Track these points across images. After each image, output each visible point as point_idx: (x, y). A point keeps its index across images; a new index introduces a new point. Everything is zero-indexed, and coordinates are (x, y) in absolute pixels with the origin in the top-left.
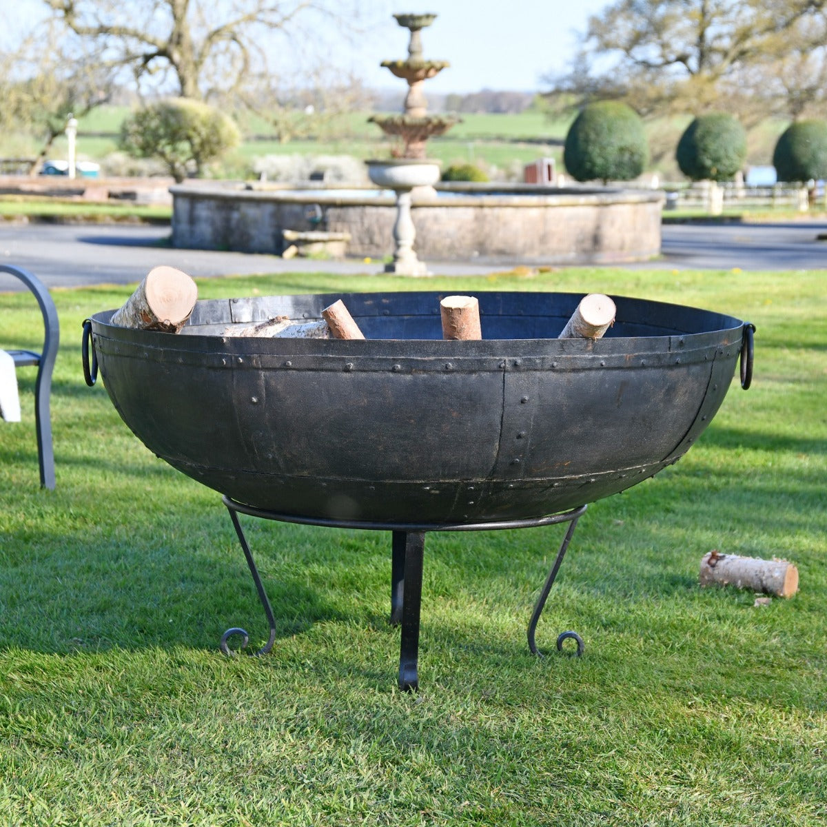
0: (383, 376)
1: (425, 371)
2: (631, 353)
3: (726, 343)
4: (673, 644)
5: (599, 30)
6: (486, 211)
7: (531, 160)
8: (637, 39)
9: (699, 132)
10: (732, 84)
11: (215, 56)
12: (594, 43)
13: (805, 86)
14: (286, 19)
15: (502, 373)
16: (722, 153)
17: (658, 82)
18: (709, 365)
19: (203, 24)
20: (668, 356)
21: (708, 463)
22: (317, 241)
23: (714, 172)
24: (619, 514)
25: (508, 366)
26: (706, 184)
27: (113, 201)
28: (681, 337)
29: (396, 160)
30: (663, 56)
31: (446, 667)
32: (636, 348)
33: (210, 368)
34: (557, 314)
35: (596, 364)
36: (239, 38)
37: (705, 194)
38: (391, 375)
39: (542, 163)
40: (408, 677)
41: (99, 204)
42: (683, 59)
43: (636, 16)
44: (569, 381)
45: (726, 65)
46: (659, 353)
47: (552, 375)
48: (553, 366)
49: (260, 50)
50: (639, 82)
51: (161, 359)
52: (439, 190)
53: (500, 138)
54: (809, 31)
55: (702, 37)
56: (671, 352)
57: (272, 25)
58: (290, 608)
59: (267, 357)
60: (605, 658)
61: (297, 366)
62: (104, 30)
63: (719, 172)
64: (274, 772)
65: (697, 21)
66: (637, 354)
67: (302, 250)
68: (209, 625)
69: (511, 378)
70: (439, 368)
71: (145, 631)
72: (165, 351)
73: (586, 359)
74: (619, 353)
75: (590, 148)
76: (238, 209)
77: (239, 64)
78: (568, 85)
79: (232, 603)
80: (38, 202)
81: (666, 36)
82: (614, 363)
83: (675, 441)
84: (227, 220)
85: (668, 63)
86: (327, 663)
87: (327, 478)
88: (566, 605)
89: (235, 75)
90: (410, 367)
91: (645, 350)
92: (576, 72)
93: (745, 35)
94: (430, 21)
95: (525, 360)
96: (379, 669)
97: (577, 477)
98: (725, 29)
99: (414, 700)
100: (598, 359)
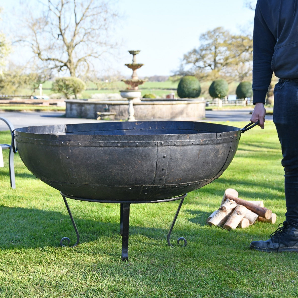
0: (114, 148)
1: (129, 146)
2: (203, 139)
3: (235, 135)
4: (218, 241)
5: (186, 58)
6: (155, 106)
7: (168, 94)
8: (197, 60)
9: (215, 85)
10: (223, 72)
11: (80, 66)
12: (185, 61)
13: (244, 72)
14: (99, 55)
15: (157, 147)
16: (221, 90)
17: (203, 72)
18: (230, 143)
19: (76, 57)
20: (216, 140)
21: (224, 178)
22: (107, 115)
23: (219, 96)
24: (197, 195)
25: (159, 144)
26: (217, 99)
27: (51, 106)
28: (220, 134)
29: (128, 90)
30: (204, 65)
31: (138, 251)
32: (205, 137)
33: (52, 146)
34: (176, 128)
35: (190, 143)
36: (87, 61)
37: (217, 102)
38: (116, 148)
39: (171, 95)
40: (125, 255)
41: (47, 107)
42: (210, 65)
43: (196, 54)
44: (181, 150)
45: (222, 67)
46: (213, 139)
47: (175, 147)
48: (175, 144)
49: (92, 64)
50: (198, 72)
51: (35, 143)
52: (142, 101)
53: (159, 89)
54: (245, 57)
55: (215, 60)
56: (217, 139)
57: (95, 57)
58: (86, 229)
59: (72, 142)
60: (194, 247)
61: (83, 145)
62: (49, 59)
63: (221, 96)
64: (73, 295)
65: (214, 55)
66: (205, 139)
67: (102, 118)
68: (58, 236)
69: (159, 148)
70: (134, 145)
71: (35, 238)
72: (37, 140)
73: (186, 142)
74: (198, 139)
75: (185, 89)
76: (84, 106)
77: (87, 68)
78: (178, 73)
79: (66, 228)
80: (30, 106)
81: (205, 59)
82: (197, 143)
83: (218, 170)
84: (81, 109)
85: (206, 67)
86: (97, 250)
87: (94, 185)
88: (180, 227)
89: (86, 71)
90: (123, 145)
91: (208, 138)
92: (180, 69)
93: (227, 59)
94: (138, 52)
95: (164, 142)
96: (115, 252)
97: (184, 184)
98: (222, 57)
99: (126, 264)
100: (191, 141)
